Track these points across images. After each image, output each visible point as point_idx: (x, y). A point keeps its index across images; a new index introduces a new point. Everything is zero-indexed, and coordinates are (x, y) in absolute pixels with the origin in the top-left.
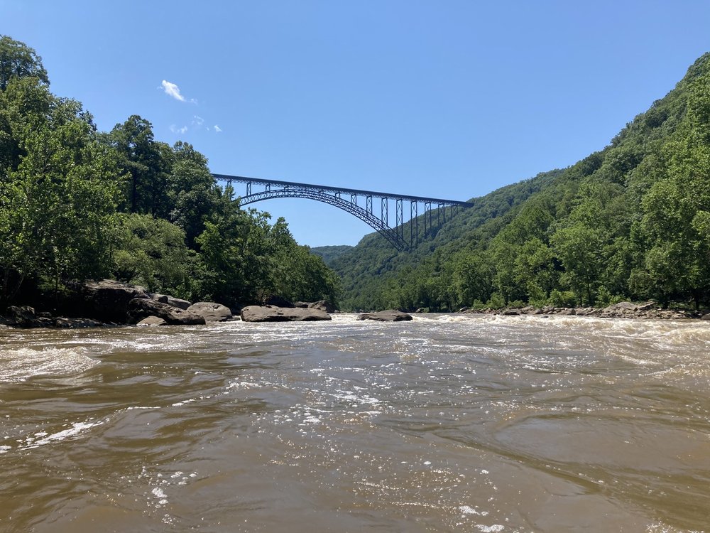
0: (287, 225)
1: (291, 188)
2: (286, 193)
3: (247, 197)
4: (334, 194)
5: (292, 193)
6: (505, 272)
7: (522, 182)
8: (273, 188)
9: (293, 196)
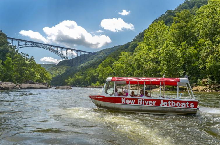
0: (34, 58)
1: (35, 44)
2: (33, 46)
3: (18, 46)
4: (50, 47)
5: (35, 46)
6: (101, 75)
7: (110, 48)
8: (28, 43)
9: (35, 47)
